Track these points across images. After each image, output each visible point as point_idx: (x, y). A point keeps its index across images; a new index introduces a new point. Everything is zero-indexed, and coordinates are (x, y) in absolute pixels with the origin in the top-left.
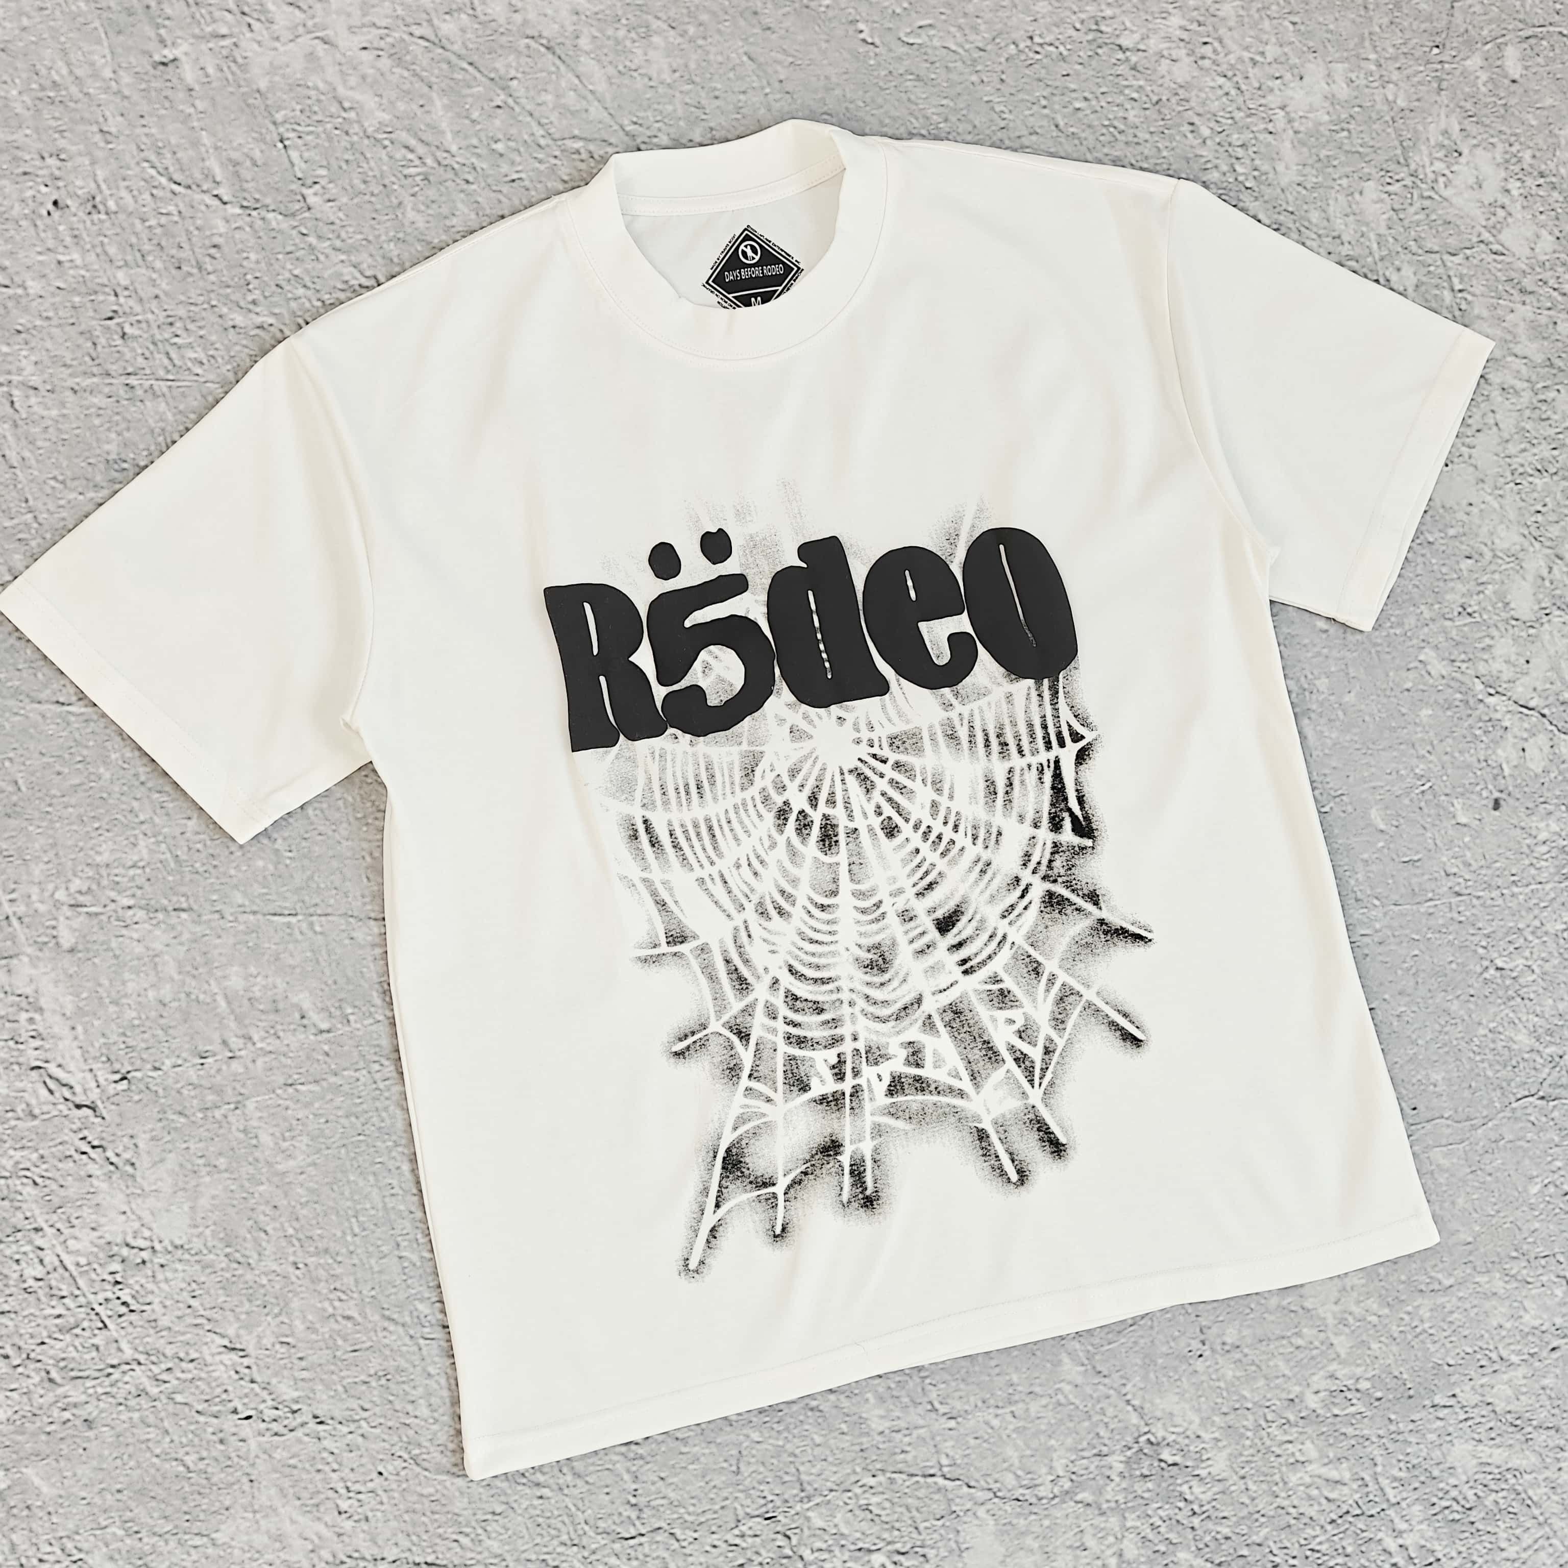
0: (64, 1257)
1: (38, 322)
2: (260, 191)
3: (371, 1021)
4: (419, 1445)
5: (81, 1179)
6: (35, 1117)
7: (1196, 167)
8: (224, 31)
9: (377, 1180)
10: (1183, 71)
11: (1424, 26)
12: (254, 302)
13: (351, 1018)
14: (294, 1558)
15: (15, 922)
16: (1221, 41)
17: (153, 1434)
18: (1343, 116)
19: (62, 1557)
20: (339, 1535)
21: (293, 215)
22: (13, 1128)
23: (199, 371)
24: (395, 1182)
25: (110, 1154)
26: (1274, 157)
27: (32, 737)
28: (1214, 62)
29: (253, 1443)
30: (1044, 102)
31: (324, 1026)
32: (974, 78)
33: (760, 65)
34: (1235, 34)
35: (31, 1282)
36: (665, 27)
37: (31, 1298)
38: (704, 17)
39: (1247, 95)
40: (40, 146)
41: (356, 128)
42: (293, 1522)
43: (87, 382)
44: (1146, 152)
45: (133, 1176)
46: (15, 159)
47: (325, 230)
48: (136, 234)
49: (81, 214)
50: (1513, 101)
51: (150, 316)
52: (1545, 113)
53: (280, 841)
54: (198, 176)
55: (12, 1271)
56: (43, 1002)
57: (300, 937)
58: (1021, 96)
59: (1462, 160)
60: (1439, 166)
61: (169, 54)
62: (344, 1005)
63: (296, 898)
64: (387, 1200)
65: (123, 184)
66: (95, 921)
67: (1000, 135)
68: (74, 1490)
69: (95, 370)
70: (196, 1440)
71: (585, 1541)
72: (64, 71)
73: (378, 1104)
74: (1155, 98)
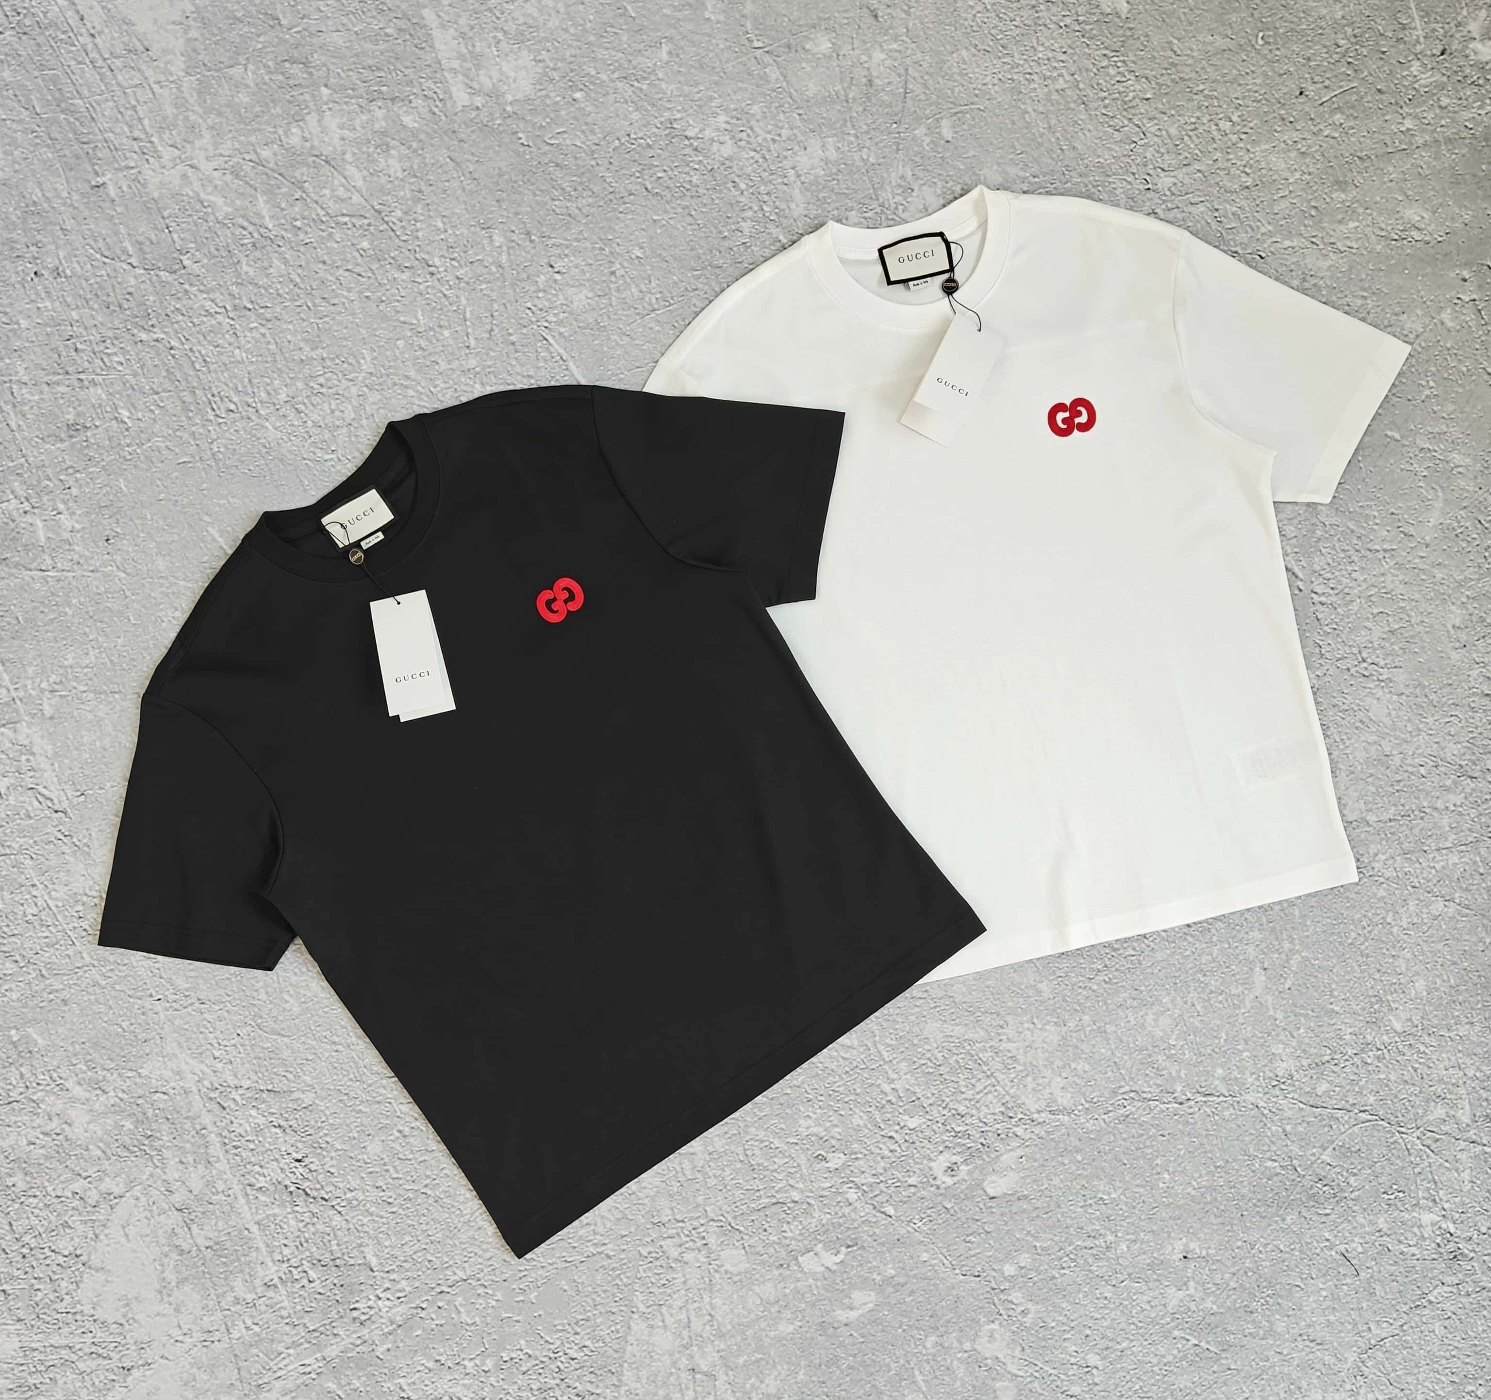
0: (49, 902)
1: (27, 344)
2: (154, 259)
4: (261, 1017)
5: (58, 855)
6: (30, 818)
7: (737, 209)
8: (132, 164)
10: (728, 150)
11: (886, 111)
12: (153, 326)
14: (188, 1086)
15: (18, 702)
16: (752, 129)
17: (102, 1009)
18: (834, 171)
19: (51, 1082)
20: (215, 1072)
21: (175, 272)
22: (19, 825)
23: (120, 368)
25: (75, 840)
26: (789, 199)
27: (26, 591)
28: (748, 143)
29: (162, 1016)
30: (638, 175)
32: (593, 163)
33: (457, 164)
34: (761, 124)
35: (30, 917)
36: (398, 144)
37: (30, 926)
38: (422, 136)
39: (770, 162)
40: (26, 239)
41: (212, 217)
42: (186, 1063)
43: (56, 378)
45: (88, 854)
46: (12, 248)
47: (194, 279)
48: (83, 289)
49: (51, 279)
50: (947, 154)
51: (92, 338)
52: (969, 160)
54: (119, 252)
55: (19, 910)
56: (34, 750)
58: (623, 172)
59: (914, 194)
60: (899, 199)
61: (100, 180)
65: (74, 259)
66: (64, 700)
67: (610, 197)
68: (57, 1042)
69: (60, 371)
70: (128, 1014)
71: (364, 1079)
72: (40, 195)
74: (710, 168)
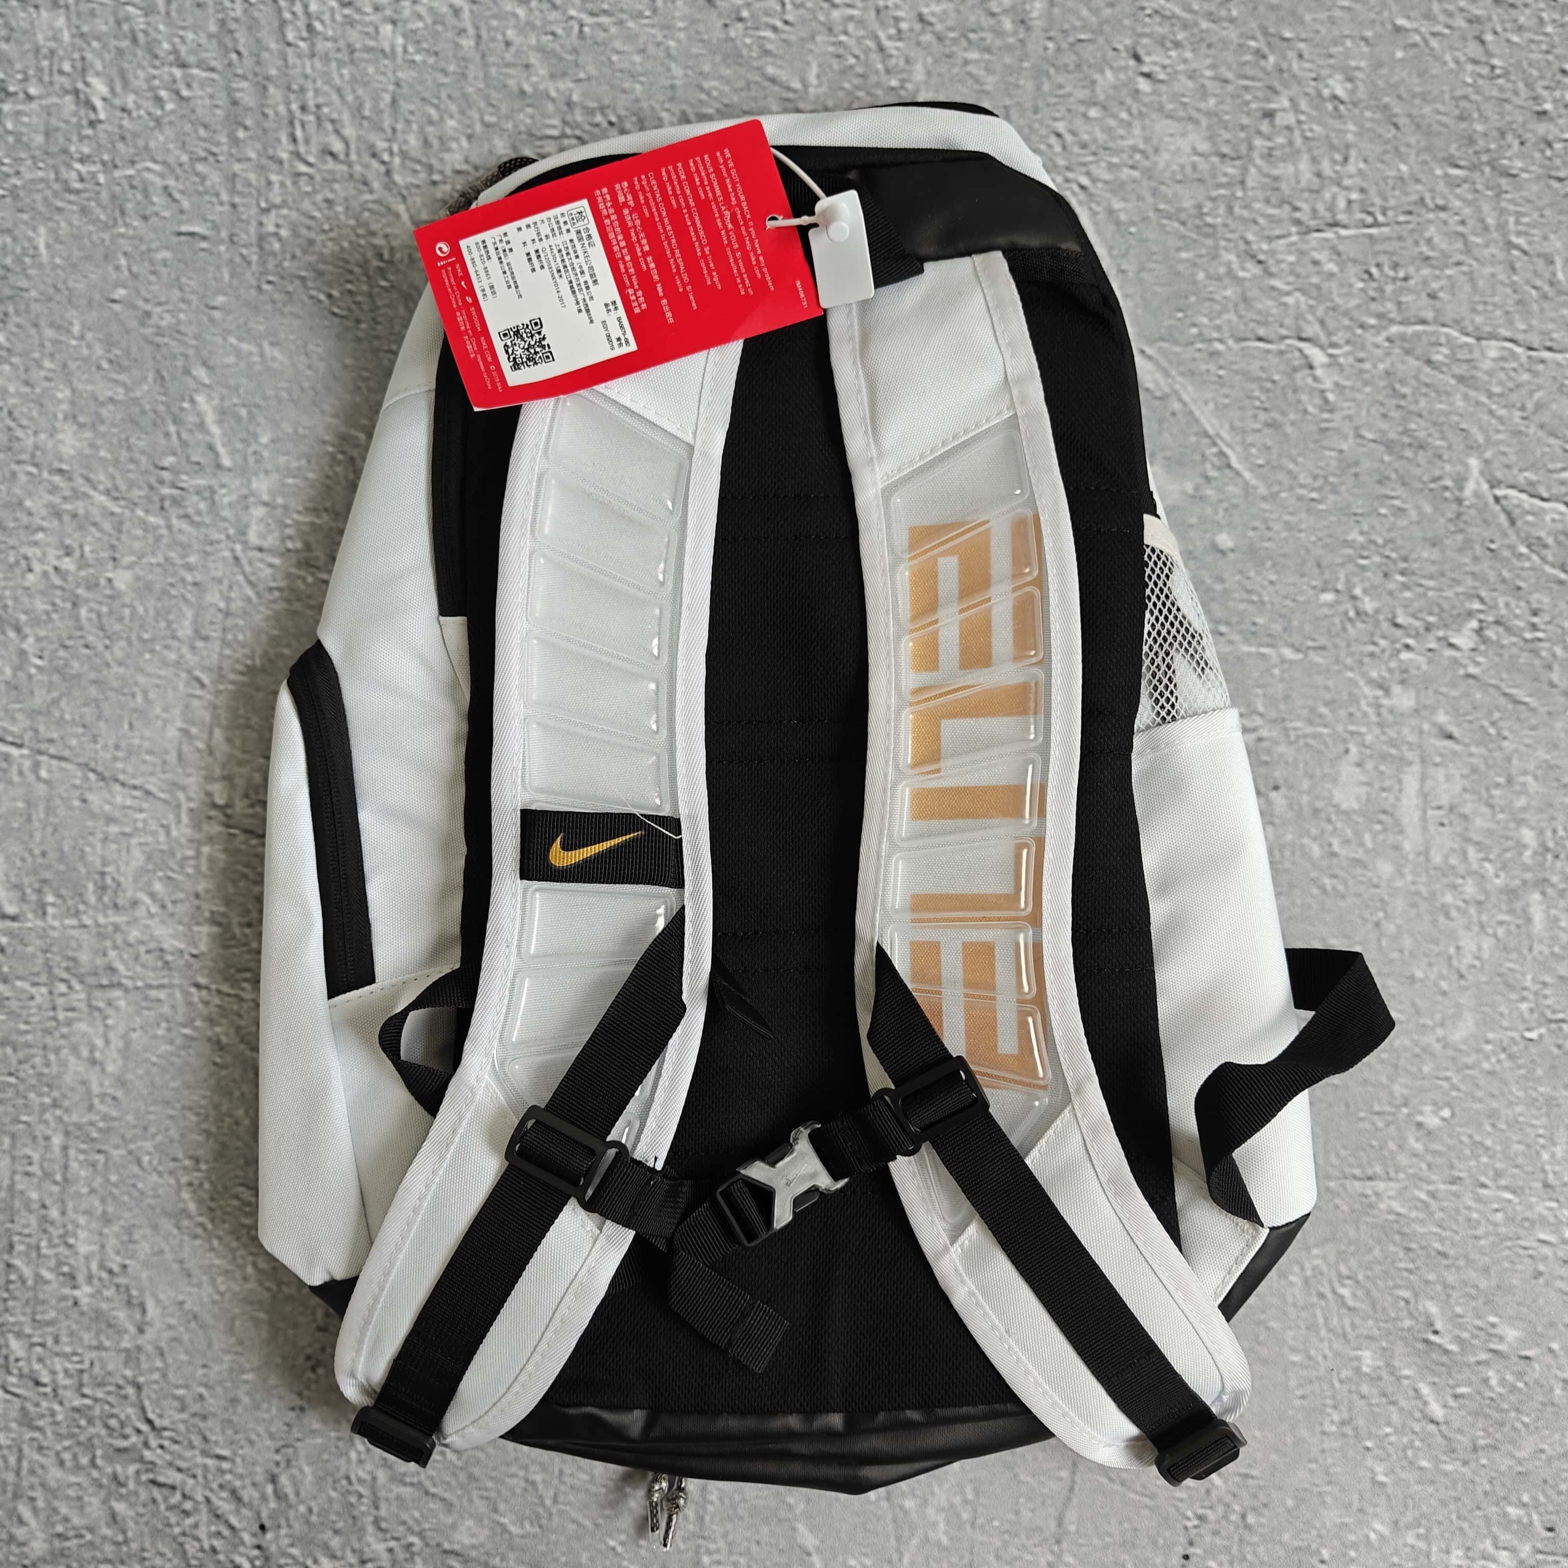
3: (74, 922)
9: (13, 1146)
13: (50, 910)
24: (36, 1156)
31: (11, 910)
44: (1522, 20)
53: (31, 640)
57: (16, 779)
62: (46, 889)
63: (28, 723)
64: (18, 1178)
73: (49, 1040)
